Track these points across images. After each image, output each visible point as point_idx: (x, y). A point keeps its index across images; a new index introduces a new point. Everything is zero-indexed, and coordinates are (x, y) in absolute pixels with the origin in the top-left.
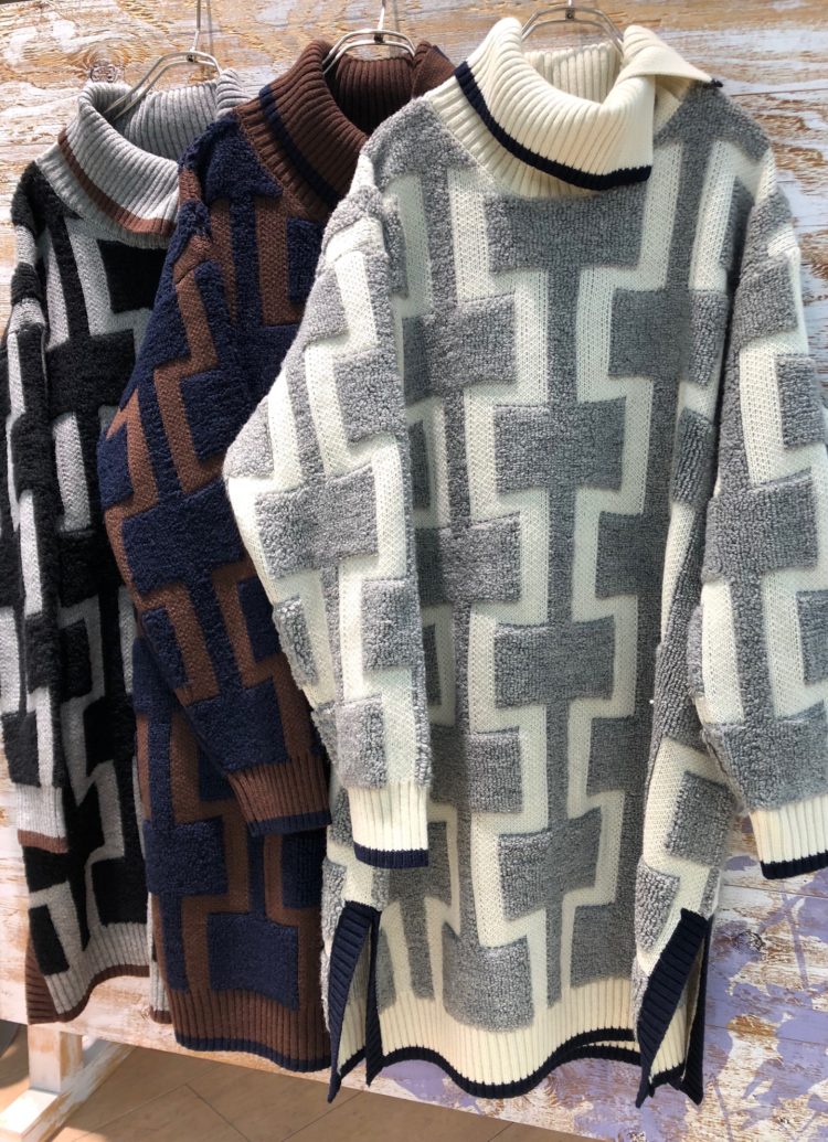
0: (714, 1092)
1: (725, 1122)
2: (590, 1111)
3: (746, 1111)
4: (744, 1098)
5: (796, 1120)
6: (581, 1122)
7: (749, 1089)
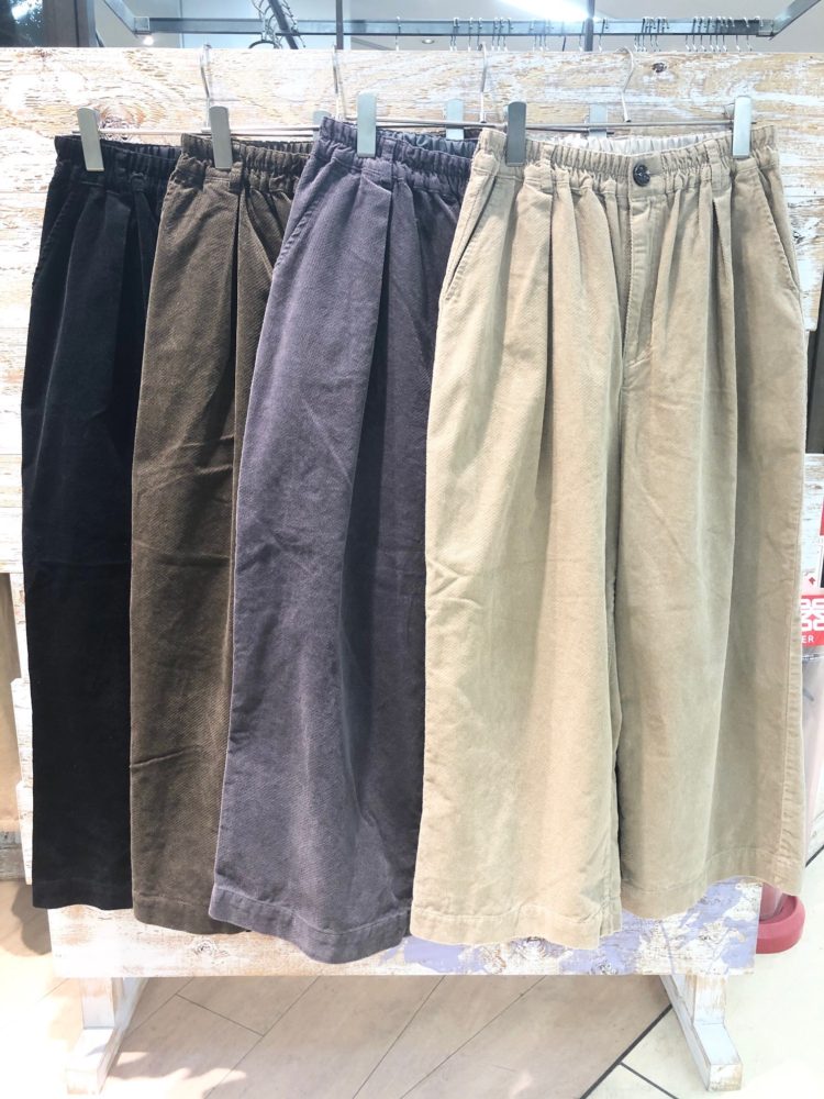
0: (660, 928)
1: (667, 946)
2: (570, 958)
3: (681, 936)
4: (680, 927)
5: (715, 936)
6: (564, 967)
7: (683, 921)
